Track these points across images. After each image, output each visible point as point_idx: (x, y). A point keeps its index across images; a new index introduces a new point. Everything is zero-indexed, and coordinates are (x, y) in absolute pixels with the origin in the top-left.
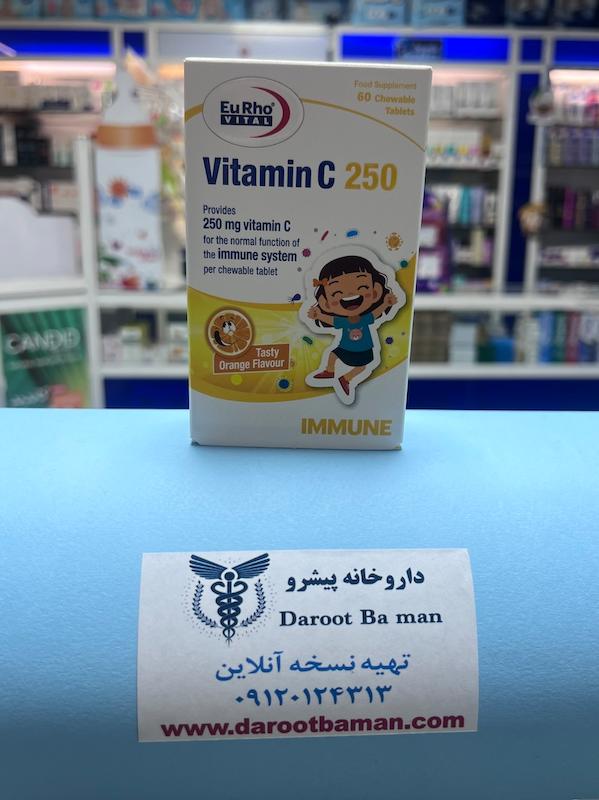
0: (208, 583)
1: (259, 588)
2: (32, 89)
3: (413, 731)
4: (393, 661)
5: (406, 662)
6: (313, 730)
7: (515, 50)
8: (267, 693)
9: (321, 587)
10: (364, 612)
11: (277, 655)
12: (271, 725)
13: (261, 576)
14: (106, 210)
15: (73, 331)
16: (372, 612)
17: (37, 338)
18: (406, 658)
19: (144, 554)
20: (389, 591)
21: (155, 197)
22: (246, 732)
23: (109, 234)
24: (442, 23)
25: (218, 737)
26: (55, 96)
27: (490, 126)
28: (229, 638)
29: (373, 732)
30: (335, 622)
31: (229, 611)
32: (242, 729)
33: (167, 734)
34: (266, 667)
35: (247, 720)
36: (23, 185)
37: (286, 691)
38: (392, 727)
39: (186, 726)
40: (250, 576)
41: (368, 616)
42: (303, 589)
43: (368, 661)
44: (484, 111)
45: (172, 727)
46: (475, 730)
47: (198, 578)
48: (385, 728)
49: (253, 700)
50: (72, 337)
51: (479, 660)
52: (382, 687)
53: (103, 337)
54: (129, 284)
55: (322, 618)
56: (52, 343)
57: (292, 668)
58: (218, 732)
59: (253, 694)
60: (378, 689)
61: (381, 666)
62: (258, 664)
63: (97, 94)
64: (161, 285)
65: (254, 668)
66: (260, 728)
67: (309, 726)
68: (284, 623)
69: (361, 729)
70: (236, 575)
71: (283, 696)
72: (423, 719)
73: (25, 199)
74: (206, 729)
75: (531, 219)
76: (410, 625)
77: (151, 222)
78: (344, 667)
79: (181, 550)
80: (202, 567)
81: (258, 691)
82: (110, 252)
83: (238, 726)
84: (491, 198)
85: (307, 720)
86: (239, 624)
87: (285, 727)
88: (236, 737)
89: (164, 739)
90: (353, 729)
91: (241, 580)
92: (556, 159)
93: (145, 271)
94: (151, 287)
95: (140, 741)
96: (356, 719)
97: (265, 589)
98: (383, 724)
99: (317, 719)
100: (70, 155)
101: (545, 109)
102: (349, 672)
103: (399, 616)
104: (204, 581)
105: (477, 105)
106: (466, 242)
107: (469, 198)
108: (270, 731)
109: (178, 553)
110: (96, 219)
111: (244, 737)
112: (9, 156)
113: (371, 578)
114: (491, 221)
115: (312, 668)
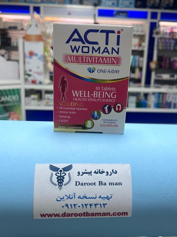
0: (54, 173)
2: (6, 23)
3: (113, 216)
4: (108, 196)
6: (84, 216)
7: (149, 15)
8: (71, 205)
9: (87, 174)
10: (100, 182)
11: (74, 194)
12: (72, 214)
14: (27, 60)
15: (17, 96)
16: (102, 182)
17: (6, 97)
18: (111, 195)
19: (36, 164)
20: (107, 176)
21: (42, 56)
23: (28, 67)
24: (128, 7)
27: (141, 38)
28: (60, 189)
29: (102, 217)
30: (91, 185)
31: (60, 181)
32: (64, 215)
35: (65, 213)
36: (3, 51)
37: (76, 204)
38: (107, 215)
39: (47, 214)
40: (67, 171)
41: (101, 183)
42: (82, 175)
43: (100, 196)
44: (140, 33)
45: (43, 214)
46: (131, 216)
49: (67, 207)
50: (16, 97)
51: (132, 196)
52: (104, 204)
53: (26, 98)
54: (34, 82)
56: (11, 99)
58: (57, 216)
62: (69, 196)
63: (25, 25)
64: (43, 83)
65: (67, 198)
66: (69, 215)
68: (76, 185)
69: (98, 216)
70: (63, 171)
71: (76, 206)
72: (116, 213)
73: (3, 56)
74: (53, 215)
75: (153, 65)
76: (113, 186)
77: (41, 64)
78: (93, 198)
80: (53, 168)
81: (68, 204)
82: (28, 72)
83: (62, 214)
84: (141, 59)
85: (82, 213)
86: (63, 185)
88: (62, 217)
89: (41, 218)
91: (64, 172)
92: (160, 48)
93: (39, 78)
94: (40, 83)
96: (97, 213)
97: (71, 175)
98: (104, 214)
99: (85, 213)
100: (17, 43)
101: (158, 33)
102: (95, 199)
104: (53, 172)
105: (138, 31)
106: (134, 72)
107: (135, 59)
108: (72, 216)
109: (46, 164)
110: (24, 62)
111: (64, 218)
113: (102, 172)
114: (141, 66)
115: (84, 198)
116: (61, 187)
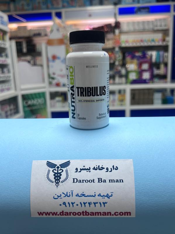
0: (51, 169)
1: (67, 171)
3: (114, 216)
4: (108, 194)
5: (112, 195)
6: (83, 215)
7: (172, 9)
8: (69, 203)
9: (86, 171)
10: (99, 179)
11: (72, 192)
12: (70, 213)
13: (67, 168)
15: (42, 99)
16: (101, 179)
18: (112, 193)
19: (33, 161)
20: (107, 172)
21: (64, 59)
22: (63, 215)
25: (54, 216)
26: (37, 32)
27: (165, 32)
28: (57, 186)
31: (57, 178)
33: (39, 215)
34: (68, 195)
35: (63, 211)
36: (29, 58)
38: (108, 215)
39: (45, 213)
40: (64, 167)
42: (80, 172)
43: (100, 194)
44: (164, 28)
45: (41, 213)
46: (134, 216)
47: (49, 168)
48: (106, 215)
50: (42, 101)
51: (135, 194)
53: (51, 100)
54: (58, 85)
56: (37, 102)
57: (76, 196)
58: (54, 214)
59: (64, 203)
60: (103, 203)
61: (104, 196)
62: (66, 194)
63: (48, 30)
65: (65, 196)
66: (67, 214)
67: (82, 214)
68: (74, 182)
70: (60, 167)
71: (74, 204)
72: (118, 213)
73: (29, 62)
74: (51, 214)
76: (113, 183)
79: (44, 160)
80: (50, 165)
81: (66, 202)
82: (52, 76)
83: (60, 213)
84: (166, 54)
85: (81, 212)
86: (60, 182)
87: (75, 214)
88: (60, 216)
90: (96, 215)
91: (61, 169)
93: (62, 81)
94: (64, 85)
95: (32, 216)
96: (96, 212)
97: (69, 171)
98: (105, 214)
100: (41, 49)
104: (50, 169)
105: (161, 26)
107: (159, 55)
108: (70, 215)
110: (48, 66)
112: (25, 50)
113: (101, 168)
114: (166, 61)
115: (82, 196)
116: (58, 184)
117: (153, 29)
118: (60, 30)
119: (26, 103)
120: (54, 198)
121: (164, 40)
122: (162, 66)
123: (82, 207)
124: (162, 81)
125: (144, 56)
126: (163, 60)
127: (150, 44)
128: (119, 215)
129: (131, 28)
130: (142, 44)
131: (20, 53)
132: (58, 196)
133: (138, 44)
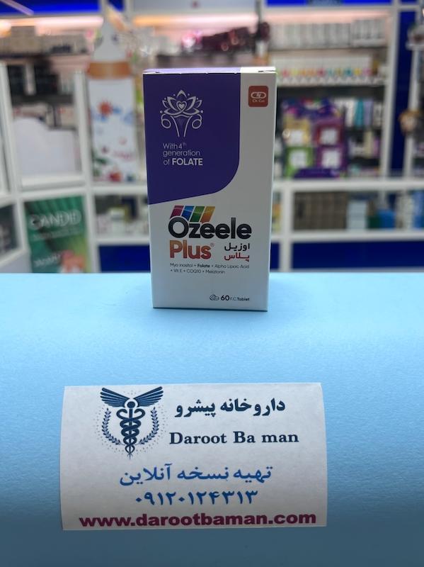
0: (114, 410)
1: (154, 414)
2: (44, 38)
3: (275, 525)
4: (259, 472)
5: (269, 473)
6: (197, 523)
8: (160, 495)
9: (203, 413)
10: (236, 433)
11: (167, 466)
12: (163, 519)
13: (156, 405)
14: (97, 124)
15: (76, 213)
16: (243, 434)
18: (269, 470)
19: (66, 387)
20: (256, 417)
21: (131, 113)
22: (145, 524)
23: (99, 142)
25: (123, 527)
26: (61, 43)
27: (378, 53)
28: (130, 453)
29: (244, 526)
30: (213, 441)
31: (130, 433)
32: (141, 522)
33: (84, 524)
34: (158, 475)
35: (145, 516)
36: (40, 108)
37: (174, 494)
38: (258, 523)
39: (99, 519)
40: (147, 404)
41: (239, 437)
42: (188, 415)
43: (239, 472)
44: (374, 41)
45: (88, 520)
46: (324, 524)
47: (107, 406)
48: (253, 523)
51: (328, 472)
52: (250, 492)
53: (97, 216)
54: (114, 178)
55: (203, 438)
57: (179, 476)
58: (123, 524)
59: (149, 496)
60: (247, 493)
61: (249, 476)
63: (91, 39)
64: (137, 178)
65: (150, 476)
66: (155, 521)
67: (193, 520)
68: (173, 442)
70: (137, 404)
71: (172, 498)
72: (283, 517)
73: (41, 119)
74: (114, 522)
75: (409, 122)
76: (272, 444)
77: (129, 132)
78: (220, 476)
79: (94, 384)
80: (111, 398)
81: (152, 493)
82: (100, 155)
83: (138, 520)
84: (379, 107)
85: (191, 516)
86: (137, 442)
87: (174, 521)
88: (137, 527)
89: (82, 528)
90: (228, 523)
91: (140, 407)
93: (125, 167)
94: (130, 179)
95: (64, 529)
96: (230, 515)
97: (159, 415)
98: (251, 520)
99: (200, 515)
100: (73, 86)
101: (420, 38)
102: (224, 480)
103: (264, 437)
104: (111, 408)
105: (368, 37)
106: (360, 140)
107: (363, 108)
108: (163, 524)
109: (92, 387)
110: (90, 131)
111: (143, 528)
112: (30, 88)
113: (243, 406)
114: (379, 124)
115: (195, 476)
116: (132, 449)
117: (349, 44)
118: (121, 38)
119: (34, 222)
120: (121, 483)
121: (375, 72)
122: (369, 137)
123: (192, 503)
124: (368, 172)
125: (327, 110)
126: (372, 120)
127: (341, 81)
128: (286, 522)
129: (297, 40)
130: (323, 81)
131: (18, 95)
132: (131, 477)
133: (313, 81)
